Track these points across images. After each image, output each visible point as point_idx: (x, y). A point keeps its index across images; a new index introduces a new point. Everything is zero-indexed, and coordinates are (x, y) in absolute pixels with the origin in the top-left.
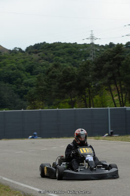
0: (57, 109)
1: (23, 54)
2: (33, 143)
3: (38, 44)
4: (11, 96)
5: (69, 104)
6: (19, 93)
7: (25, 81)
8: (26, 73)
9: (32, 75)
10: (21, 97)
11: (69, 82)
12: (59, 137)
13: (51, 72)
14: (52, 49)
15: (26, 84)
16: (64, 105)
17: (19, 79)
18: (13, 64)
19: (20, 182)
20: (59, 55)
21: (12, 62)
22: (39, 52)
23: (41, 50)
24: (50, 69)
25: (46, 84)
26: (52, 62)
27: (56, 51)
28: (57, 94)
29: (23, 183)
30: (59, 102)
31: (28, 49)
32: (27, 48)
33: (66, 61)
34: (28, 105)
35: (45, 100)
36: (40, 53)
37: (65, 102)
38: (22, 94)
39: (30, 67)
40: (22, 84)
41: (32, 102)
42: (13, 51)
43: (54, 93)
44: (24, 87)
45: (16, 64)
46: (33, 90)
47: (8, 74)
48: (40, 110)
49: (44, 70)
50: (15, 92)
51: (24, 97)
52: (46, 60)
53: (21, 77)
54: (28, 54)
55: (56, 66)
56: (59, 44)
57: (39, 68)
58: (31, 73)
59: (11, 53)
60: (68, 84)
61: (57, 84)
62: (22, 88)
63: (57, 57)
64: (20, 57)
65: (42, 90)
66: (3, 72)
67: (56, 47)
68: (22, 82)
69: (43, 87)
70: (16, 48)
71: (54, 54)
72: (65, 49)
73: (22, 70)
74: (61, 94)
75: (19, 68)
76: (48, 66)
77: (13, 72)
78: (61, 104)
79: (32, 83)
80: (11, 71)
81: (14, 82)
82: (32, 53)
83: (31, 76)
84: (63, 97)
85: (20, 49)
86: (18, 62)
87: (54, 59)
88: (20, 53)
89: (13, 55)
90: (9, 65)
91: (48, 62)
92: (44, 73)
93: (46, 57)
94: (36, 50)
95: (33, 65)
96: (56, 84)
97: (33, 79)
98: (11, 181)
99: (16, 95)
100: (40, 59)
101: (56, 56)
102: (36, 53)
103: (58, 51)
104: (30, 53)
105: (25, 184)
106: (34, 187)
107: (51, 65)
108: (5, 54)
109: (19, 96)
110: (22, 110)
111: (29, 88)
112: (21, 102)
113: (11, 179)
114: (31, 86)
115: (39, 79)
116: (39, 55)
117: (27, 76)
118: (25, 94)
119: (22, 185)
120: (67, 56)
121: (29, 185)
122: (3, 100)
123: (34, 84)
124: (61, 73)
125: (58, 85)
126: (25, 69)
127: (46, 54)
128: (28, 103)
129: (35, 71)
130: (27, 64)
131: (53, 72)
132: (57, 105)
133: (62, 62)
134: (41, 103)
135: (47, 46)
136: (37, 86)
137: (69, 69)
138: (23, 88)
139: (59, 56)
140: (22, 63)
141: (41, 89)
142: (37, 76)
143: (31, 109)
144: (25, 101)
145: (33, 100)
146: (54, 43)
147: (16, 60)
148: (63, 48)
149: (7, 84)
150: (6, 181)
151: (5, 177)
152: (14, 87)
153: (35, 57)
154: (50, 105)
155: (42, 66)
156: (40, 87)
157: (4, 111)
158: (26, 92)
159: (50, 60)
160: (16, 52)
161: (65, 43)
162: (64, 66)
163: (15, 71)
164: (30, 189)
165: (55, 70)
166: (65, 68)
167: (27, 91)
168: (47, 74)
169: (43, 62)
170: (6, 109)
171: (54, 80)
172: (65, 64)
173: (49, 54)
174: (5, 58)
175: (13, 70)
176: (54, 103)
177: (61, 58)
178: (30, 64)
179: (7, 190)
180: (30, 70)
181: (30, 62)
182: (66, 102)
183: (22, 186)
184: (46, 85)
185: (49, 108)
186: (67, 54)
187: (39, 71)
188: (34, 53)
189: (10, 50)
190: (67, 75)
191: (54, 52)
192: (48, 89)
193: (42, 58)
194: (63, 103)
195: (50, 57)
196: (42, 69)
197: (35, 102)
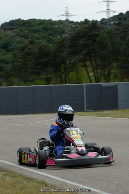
0: (34, 86)
2: (10, 119)
3: (13, 20)
5: (45, 81)
7: (0, 58)
9: (7, 52)
11: (44, 58)
12: (35, 114)
13: (26, 49)
14: (27, 26)
15: (2, 61)
16: (40, 82)
20: (34, 32)
23: (16, 27)
24: (25, 45)
26: (27, 39)
27: (31, 28)
28: (33, 70)
30: (35, 79)
32: (2, 24)
33: (41, 38)
34: (5, 82)
35: (21, 76)
36: (15, 30)
37: (41, 79)
39: (5, 44)
43: (29, 70)
44: (0, 64)
46: (8, 67)
48: (16, 86)
49: (20, 47)
52: (22, 37)
54: (3, 31)
55: (32, 43)
56: (34, 20)
57: (14, 45)
58: (6, 50)
60: (43, 60)
61: (33, 60)
63: (33, 34)
67: (32, 24)
69: (19, 64)
71: (29, 30)
74: (37, 71)
76: (24, 43)
78: (37, 81)
79: (8, 60)
82: (7, 30)
83: (6, 53)
84: (39, 74)
87: (30, 35)
91: (23, 39)
92: (19, 49)
93: (21, 33)
94: (11, 27)
95: (8, 42)
96: (31, 61)
97: (9, 56)
100: (15, 36)
101: (31, 33)
102: (11, 29)
103: (34, 28)
104: (5, 30)
105: (2, 159)
107: (27, 41)
111: (4, 65)
114: (7, 63)
115: (15, 56)
116: (14, 32)
117: (2, 52)
120: (43, 33)
123: (10, 61)
124: (37, 50)
125: (34, 62)
127: (21, 31)
128: (4, 80)
129: (11, 47)
130: (2, 41)
131: (29, 49)
132: (33, 82)
133: (38, 39)
134: (17, 80)
135: (22, 23)
136: (13, 62)
137: (44, 46)
139: (34, 33)
141: (17, 66)
142: (12, 53)
143: (7, 86)
144: (1, 77)
145: (9, 77)
146: (29, 20)
148: (39, 25)
153: (10, 33)
154: (26, 81)
155: (17, 43)
156: (16, 64)
158: (1, 69)
159: (26, 37)
161: (40, 20)
162: (39, 43)
165: (30, 46)
166: (40, 45)
168: (23, 50)
169: (18, 39)
171: (30, 57)
172: (40, 41)
173: (24, 30)
176: (30, 79)
177: (36, 35)
178: (5, 40)
180: (6, 47)
184: (21, 62)
185: (25, 85)
186: (43, 31)
187: (14, 48)
188: (9, 30)
190: (42, 51)
191: (29, 28)
192: (24, 66)
193: (18, 34)
194: (39, 79)
195: (26, 34)
196: (18, 46)
197: (11, 78)
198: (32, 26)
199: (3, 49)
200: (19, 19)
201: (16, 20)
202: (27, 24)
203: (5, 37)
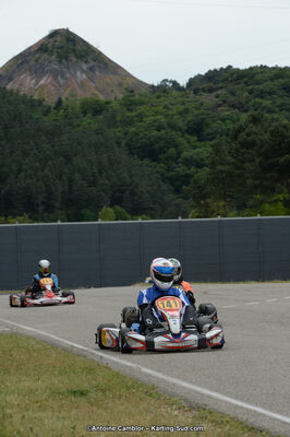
0: (259, 217)
1: (181, 94)
2: (205, 293)
3: (215, 70)
4: (155, 187)
5: (285, 206)
6: (171, 181)
7: (185, 154)
8: (189, 137)
9: (200, 140)
10: (178, 191)
11: (284, 155)
12: (263, 281)
13: (243, 135)
14: (246, 83)
15: (188, 162)
16: (272, 208)
17: (172, 150)
18: (159, 117)
19: (179, 377)
20: (262, 95)
21: (157, 113)
22: (217, 90)
23: (220, 85)
24: (241, 126)
25: (233, 160)
26: (246, 111)
27: (256, 87)
28: (257, 182)
29: (186, 380)
30: (262, 202)
31: (191, 82)
32: (191, 80)
33: (277, 109)
34: (194, 207)
35: (230, 196)
36: (219, 92)
37: (276, 201)
38: (178, 184)
39: (195, 124)
40: (180, 160)
41: (201, 200)
42: (158, 87)
43: (249, 182)
44: (184, 168)
45: (166, 116)
46: (202, 174)
47: (149, 139)
48: (219, 218)
49: (229, 130)
50: (164, 179)
51: (185, 190)
52: (233, 106)
53: (176, 146)
54: (192, 95)
55: (255, 120)
56: (263, 68)
57: (216, 126)
58: (199, 137)
59: (154, 92)
60: (282, 160)
61: (258, 160)
62: (178, 169)
63: (258, 100)
64: (174, 101)
65: (224, 175)
66: (137, 134)
67: (258, 77)
68: (179, 157)
69: (226, 168)
70: (167, 80)
71: (251, 92)
72: (276, 82)
73: (180, 130)
74: (266, 183)
75: (172, 126)
76: (238, 120)
77: (159, 134)
78: (267, 206)
79: (202, 160)
80: (155, 133)
81: (161, 157)
82: (201, 92)
83: (198, 144)
84: (273, 190)
85: (175, 84)
86: (170, 112)
87: (251, 103)
88: (175, 93)
89: (158, 97)
90: (149, 120)
91: (237, 110)
92: (227, 135)
93: (232, 99)
94: (211, 84)
95: (203, 119)
96: (254, 161)
97: (203, 150)
98: (161, 376)
99: (165, 187)
100: (220, 106)
101: (255, 97)
102: (210, 91)
103: (261, 87)
104: (196, 92)
105: (191, 382)
106: (211, 389)
107: (244, 117)
108: (141, 95)
109: (172, 188)
110: (180, 219)
111: (193, 168)
112: (177, 201)
113: (159, 371)
114: (199, 165)
115: (217, 149)
116: (217, 96)
117: (189, 142)
118: (187, 183)
119: (185, 384)
120: (281, 97)
121: (199, 385)
122: (136, 198)
123: (207, 162)
124: (267, 136)
125: (260, 163)
126: (186, 128)
127: (233, 94)
128: (193, 203)
129: (208, 131)
130: (190, 117)
131: (248, 135)
132: (257, 208)
133: (269, 111)
134: (221, 203)
135: (235, 76)
136: (213, 165)
137: (284, 127)
138: (181, 169)
139: (262, 98)
140: (180, 113)
141: (222, 172)
142: (212, 143)
143: (198, 217)
144: (185, 198)
145: (203, 197)
146: (251, 69)
147: (165, 107)
148: (272, 80)
149: (146, 161)
150: (150, 375)
151: (146, 366)
152: (161, 167)
153: (208, 99)
154: (241, 208)
155: (224, 120)
156: (219, 167)
157: (140, 221)
158: (187, 179)
159: (242, 108)
160: (166, 90)
161: (276, 68)
162: (273, 119)
163: (163, 132)
164: (202, 395)
165: (253, 128)
166: (275, 124)
167: (188, 176)
168: (236, 138)
169: (226, 112)
170: (144, 216)
171: (250, 151)
172: (276, 116)
173: (238, 92)
174: (142, 103)
175: (158, 130)
176: (251, 203)
177: (266, 103)
178: (197, 116)
179: (151, 395)
180: (197, 130)
181: (196, 112)
182: (279, 199)
183: (183, 388)
184: (233, 163)
185: (238, 215)
186: (281, 93)
187: (216, 133)
188: (205, 91)
189: (153, 86)
190: (278, 139)
191: (250, 87)
192: (238, 172)
193: (224, 102)
194: (270, 203)
195: (243, 101)
196: (223, 127)
197: (208, 200)
198: (257, 83)
199: (191, 134)
200: (230, 67)
201: (222, 69)
202: (245, 79)
203: (197, 109)
